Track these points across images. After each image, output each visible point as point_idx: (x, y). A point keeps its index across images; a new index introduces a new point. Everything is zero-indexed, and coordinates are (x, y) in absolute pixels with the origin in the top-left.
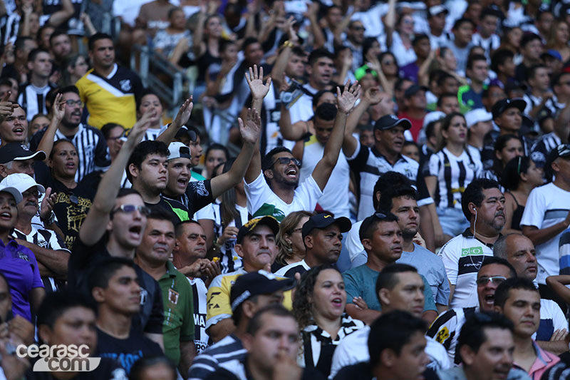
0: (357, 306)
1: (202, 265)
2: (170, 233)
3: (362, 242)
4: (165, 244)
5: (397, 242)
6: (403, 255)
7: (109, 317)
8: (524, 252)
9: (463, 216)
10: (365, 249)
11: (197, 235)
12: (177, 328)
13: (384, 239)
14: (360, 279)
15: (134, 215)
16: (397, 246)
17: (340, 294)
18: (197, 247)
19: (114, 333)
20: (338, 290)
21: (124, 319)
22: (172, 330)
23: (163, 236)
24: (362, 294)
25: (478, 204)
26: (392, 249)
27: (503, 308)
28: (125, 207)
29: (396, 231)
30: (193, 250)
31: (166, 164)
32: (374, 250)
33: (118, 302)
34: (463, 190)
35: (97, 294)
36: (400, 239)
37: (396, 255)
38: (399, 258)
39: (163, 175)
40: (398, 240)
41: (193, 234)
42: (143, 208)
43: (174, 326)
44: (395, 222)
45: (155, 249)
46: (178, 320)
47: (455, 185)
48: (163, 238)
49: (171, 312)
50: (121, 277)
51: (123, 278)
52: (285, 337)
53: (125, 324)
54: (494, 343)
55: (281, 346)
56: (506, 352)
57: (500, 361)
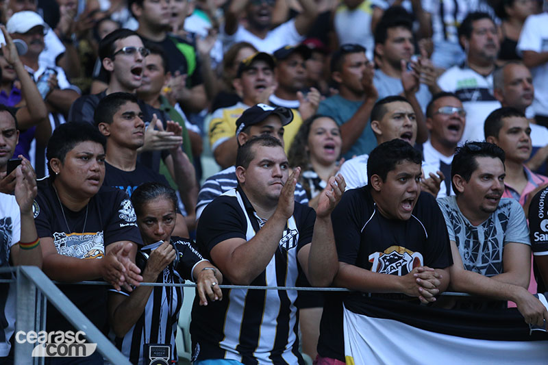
7: (114, 150)
8: (519, 81)
15: (136, 57)
17: (332, 139)
19: (121, 166)
20: (331, 136)
21: (131, 152)
27: (497, 137)
28: (126, 49)
33: (122, 136)
34: (458, 24)
35: (103, 129)
39: (164, 11)
42: (143, 50)
47: (449, 19)
50: (124, 112)
51: (127, 113)
52: (277, 166)
53: (131, 157)
54: (485, 171)
55: (275, 174)
56: (496, 179)
57: (491, 188)
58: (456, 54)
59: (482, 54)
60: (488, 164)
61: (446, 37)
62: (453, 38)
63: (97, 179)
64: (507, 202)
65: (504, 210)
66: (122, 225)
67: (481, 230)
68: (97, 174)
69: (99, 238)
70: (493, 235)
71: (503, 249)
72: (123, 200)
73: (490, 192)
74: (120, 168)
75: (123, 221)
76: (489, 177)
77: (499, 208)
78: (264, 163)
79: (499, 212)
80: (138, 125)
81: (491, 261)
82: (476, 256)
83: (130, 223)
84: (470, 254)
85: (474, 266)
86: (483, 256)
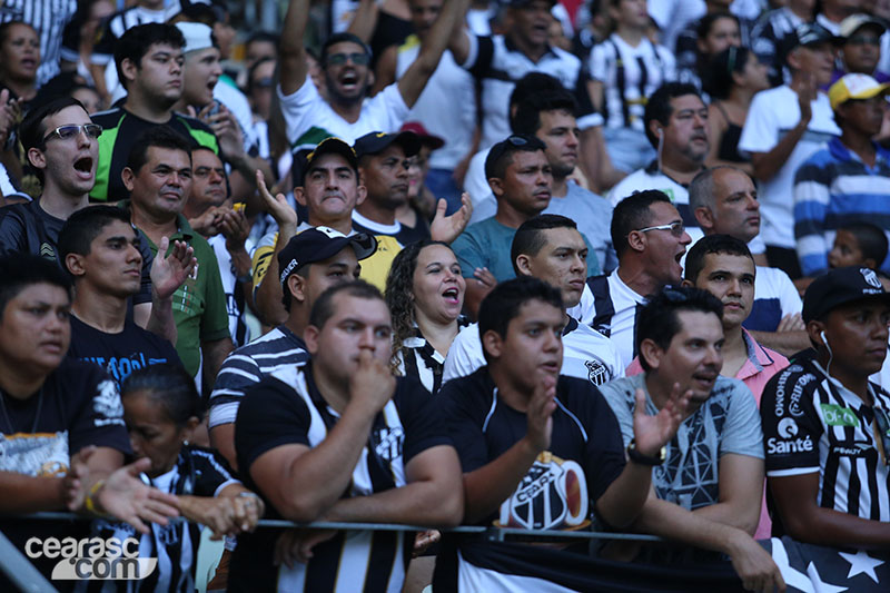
0: (480, 282)
1: (216, 217)
2: (186, 169)
3: (490, 183)
4: (178, 187)
5: (543, 184)
6: (552, 202)
7: (92, 299)
8: (741, 195)
9: (644, 141)
10: (494, 193)
11: (208, 169)
12: (197, 316)
13: (522, 178)
14: (485, 241)
16: (543, 189)
18: (209, 187)
19: (100, 324)
21: (117, 303)
22: (190, 319)
23: (175, 173)
24: (489, 263)
25: (665, 122)
26: (535, 195)
28: (61, 130)
29: (541, 167)
30: (203, 194)
31: (181, 60)
32: (507, 197)
33: (106, 276)
34: (645, 101)
35: (73, 264)
36: (548, 179)
37: (542, 204)
38: (545, 208)
39: (175, 77)
40: (544, 180)
41: (202, 167)
43: (193, 314)
44: (540, 152)
45: (161, 195)
46: (199, 304)
47: (632, 94)
48: (175, 178)
49: (187, 291)
50: (110, 237)
51: (114, 239)
52: (370, 331)
53: (118, 310)
54: (693, 334)
55: (363, 344)
56: (711, 347)
57: (702, 362)
58: (644, 150)
59: (686, 151)
60: (697, 323)
61: (627, 124)
62: (639, 125)
63: (58, 344)
64: (727, 384)
65: (720, 398)
66: (99, 423)
67: (684, 433)
68: (57, 338)
69: (60, 442)
70: (700, 440)
71: (718, 463)
72: (100, 382)
73: (702, 368)
74: (100, 329)
75: (102, 416)
76: (700, 343)
77: (713, 394)
78: (347, 324)
79: (713, 401)
80: (131, 258)
81: (699, 483)
82: (673, 473)
83: (112, 418)
84: (666, 469)
85: (669, 490)
86: (684, 472)
